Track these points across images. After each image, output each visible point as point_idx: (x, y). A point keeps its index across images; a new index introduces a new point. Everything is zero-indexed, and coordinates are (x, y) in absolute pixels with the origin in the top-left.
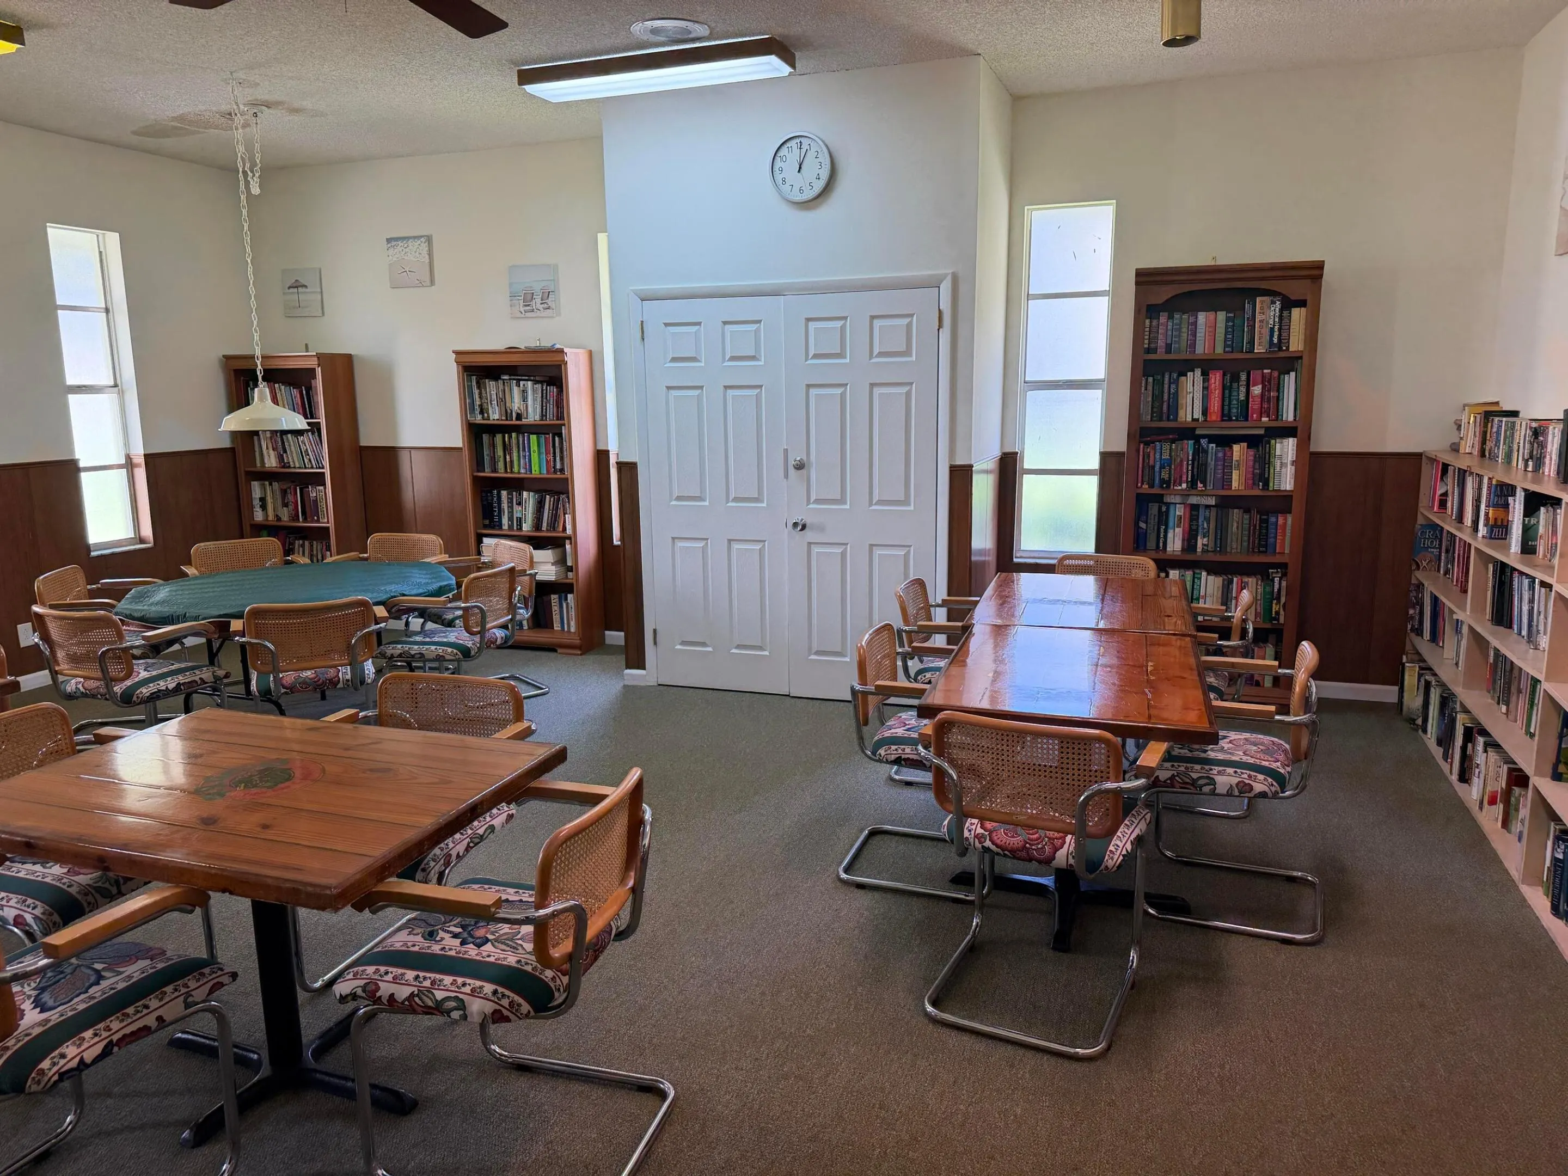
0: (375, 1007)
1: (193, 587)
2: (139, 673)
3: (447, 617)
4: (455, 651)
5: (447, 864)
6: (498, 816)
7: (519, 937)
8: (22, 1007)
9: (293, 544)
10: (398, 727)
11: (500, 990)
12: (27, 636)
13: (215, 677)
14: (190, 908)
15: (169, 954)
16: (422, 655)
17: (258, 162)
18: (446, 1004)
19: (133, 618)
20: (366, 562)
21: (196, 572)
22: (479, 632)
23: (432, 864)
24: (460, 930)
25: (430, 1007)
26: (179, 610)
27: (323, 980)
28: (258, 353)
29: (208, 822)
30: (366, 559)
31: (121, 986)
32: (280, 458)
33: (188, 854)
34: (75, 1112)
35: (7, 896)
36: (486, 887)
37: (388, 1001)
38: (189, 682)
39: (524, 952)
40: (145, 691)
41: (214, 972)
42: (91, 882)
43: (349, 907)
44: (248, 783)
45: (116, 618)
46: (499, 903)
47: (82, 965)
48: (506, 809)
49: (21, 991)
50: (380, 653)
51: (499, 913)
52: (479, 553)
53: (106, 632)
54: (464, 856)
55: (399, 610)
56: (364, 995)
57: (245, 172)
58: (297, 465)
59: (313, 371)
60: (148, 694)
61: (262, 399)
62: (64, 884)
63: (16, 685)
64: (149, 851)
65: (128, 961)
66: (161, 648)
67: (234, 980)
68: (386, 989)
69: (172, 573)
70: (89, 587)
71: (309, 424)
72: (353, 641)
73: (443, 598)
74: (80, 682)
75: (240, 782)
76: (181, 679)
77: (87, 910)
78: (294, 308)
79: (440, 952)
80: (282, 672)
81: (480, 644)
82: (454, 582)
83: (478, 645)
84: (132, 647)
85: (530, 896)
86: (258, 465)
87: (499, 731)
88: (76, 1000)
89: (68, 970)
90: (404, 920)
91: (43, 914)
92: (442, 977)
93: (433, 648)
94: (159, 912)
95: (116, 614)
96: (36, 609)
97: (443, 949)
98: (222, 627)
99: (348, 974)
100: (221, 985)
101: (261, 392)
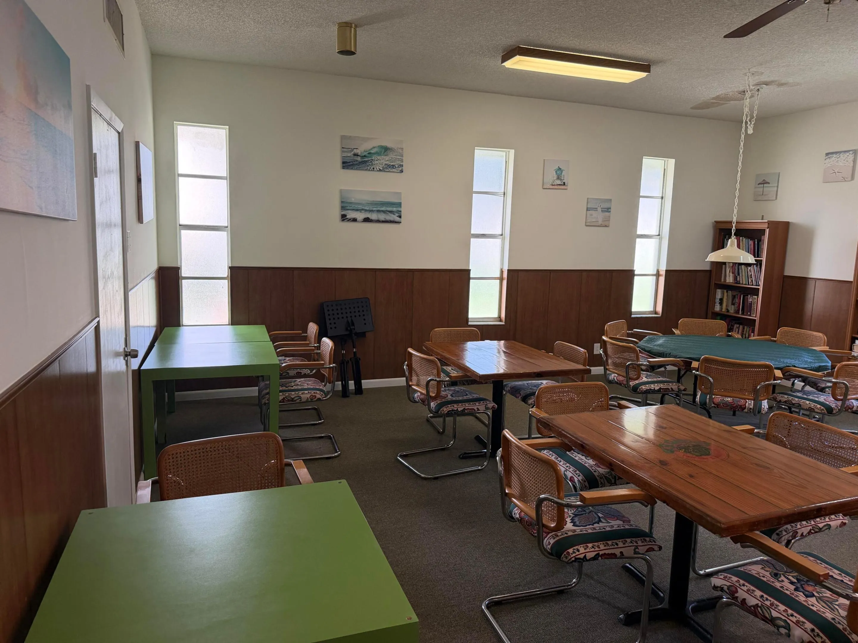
0: (733, 601)
1: (676, 340)
2: (643, 378)
3: (821, 385)
4: (822, 408)
5: (794, 537)
6: (835, 521)
7: (837, 603)
8: (567, 520)
9: (733, 326)
10: (776, 444)
11: (817, 630)
12: (598, 350)
13: (678, 389)
14: (646, 504)
15: (632, 523)
16: (800, 405)
17: (755, 115)
18: (778, 621)
19: (645, 351)
20: (775, 343)
21: (679, 332)
22: (841, 400)
23: (784, 533)
24: (796, 581)
25: (766, 618)
26: (668, 351)
27: (705, 571)
28: (735, 220)
29: (663, 463)
30: (775, 341)
31: (608, 529)
32: (735, 278)
33: (650, 476)
34: (577, 578)
35: (569, 466)
36: (819, 561)
37: (741, 601)
38: (665, 389)
39: (839, 615)
40: (644, 388)
41: (651, 541)
42: (604, 473)
43: (729, 538)
44: (687, 449)
45: (638, 349)
46: (827, 576)
47: (593, 511)
48: (841, 518)
49: (568, 512)
50: (773, 398)
51: (825, 582)
52: (851, 349)
53: (632, 355)
54: (806, 536)
55: (790, 375)
56: (728, 591)
57: (746, 123)
58: (744, 283)
59: (764, 231)
60: (645, 390)
61: (732, 245)
62: (593, 469)
63: (589, 371)
64: (632, 468)
65: (612, 518)
66: (655, 369)
67: (660, 550)
68: (741, 594)
69: (667, 332)
70: (628, 331)
71: (756, 260)
72: (758, 387)
73: (820, 373)
74: (616, 376)
75: (683, 448)
76: (662, 386)
77: (600, 486)
78: (760, 195)
79: (780, 588)
80: (714, 395)
81: (841, 407)
82: (829, 364)
83: (839, 408)
84: (642, 365)
85: (851, 581)
86: (723, 280)
87: (845, 466)
88: (588, 527)
89: (587, 511)
90: (759, 559)
91: (582, 480)
92: (778, 604)
93: (808, 402)
94: (632, 500)
95: (638, 347)
96: (604, 338)
97: (782, 587)
98: (687, 364)
99: (721, 575)
100: (653, 550)
101: (732, 241)
